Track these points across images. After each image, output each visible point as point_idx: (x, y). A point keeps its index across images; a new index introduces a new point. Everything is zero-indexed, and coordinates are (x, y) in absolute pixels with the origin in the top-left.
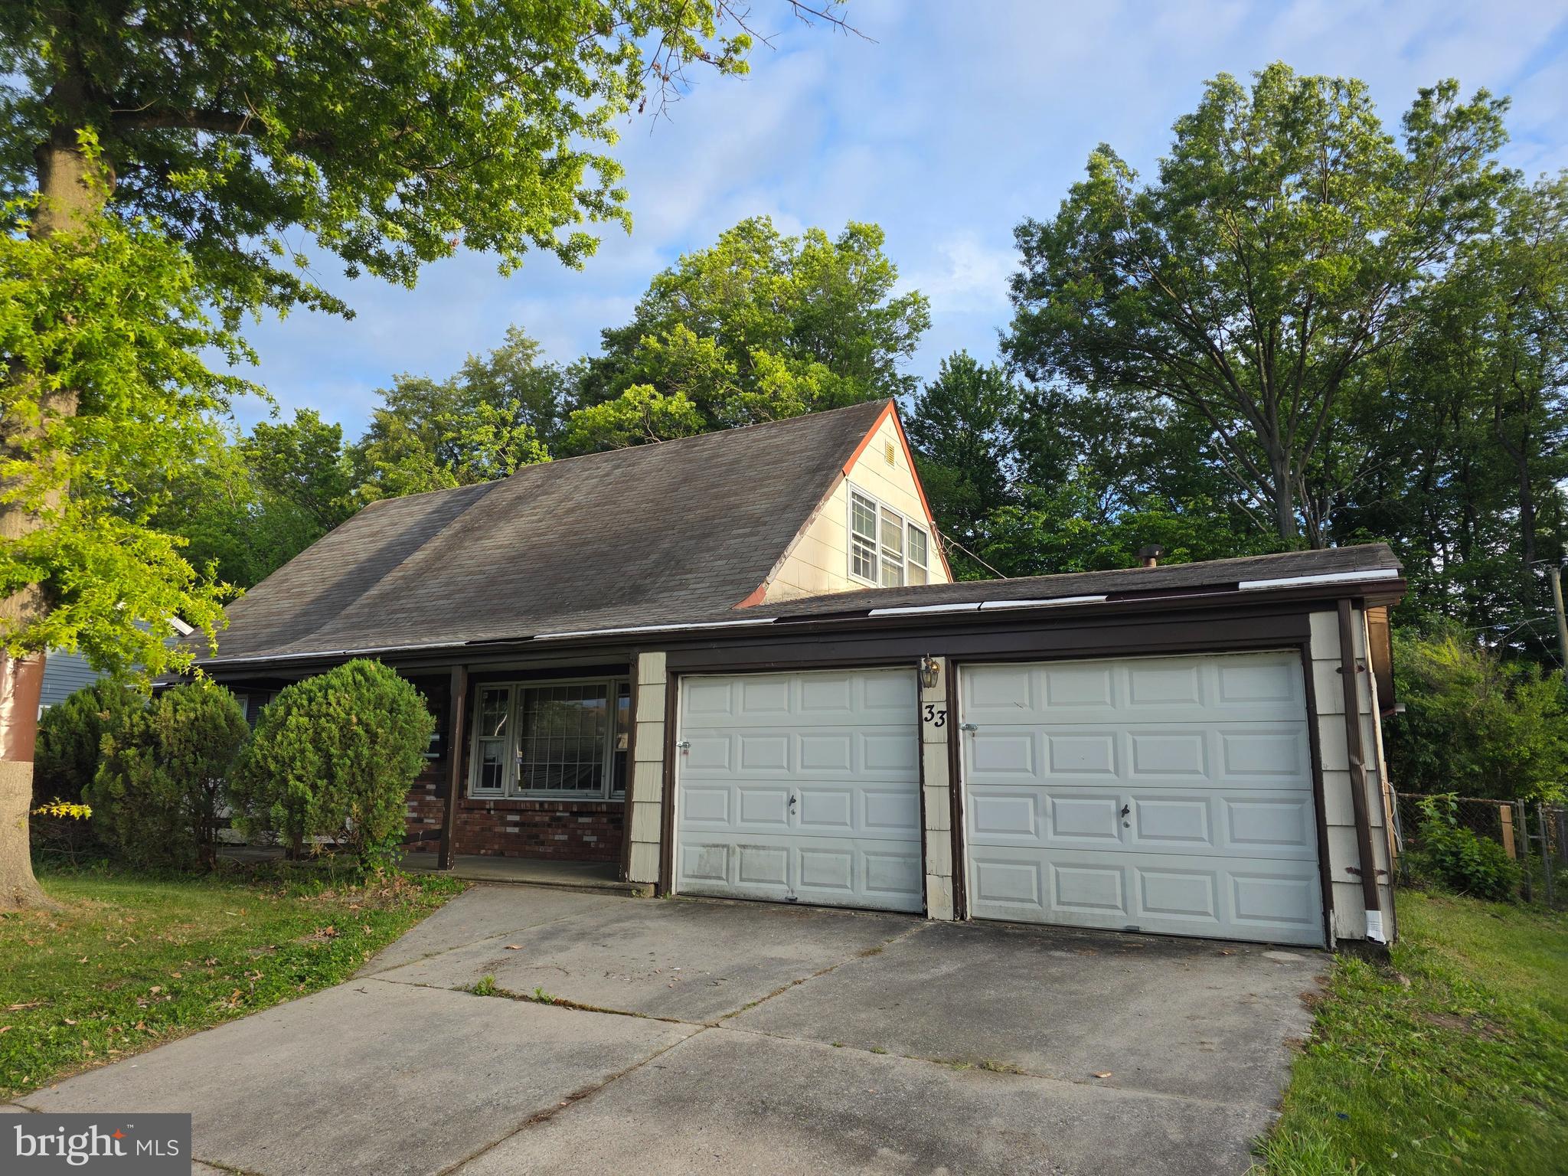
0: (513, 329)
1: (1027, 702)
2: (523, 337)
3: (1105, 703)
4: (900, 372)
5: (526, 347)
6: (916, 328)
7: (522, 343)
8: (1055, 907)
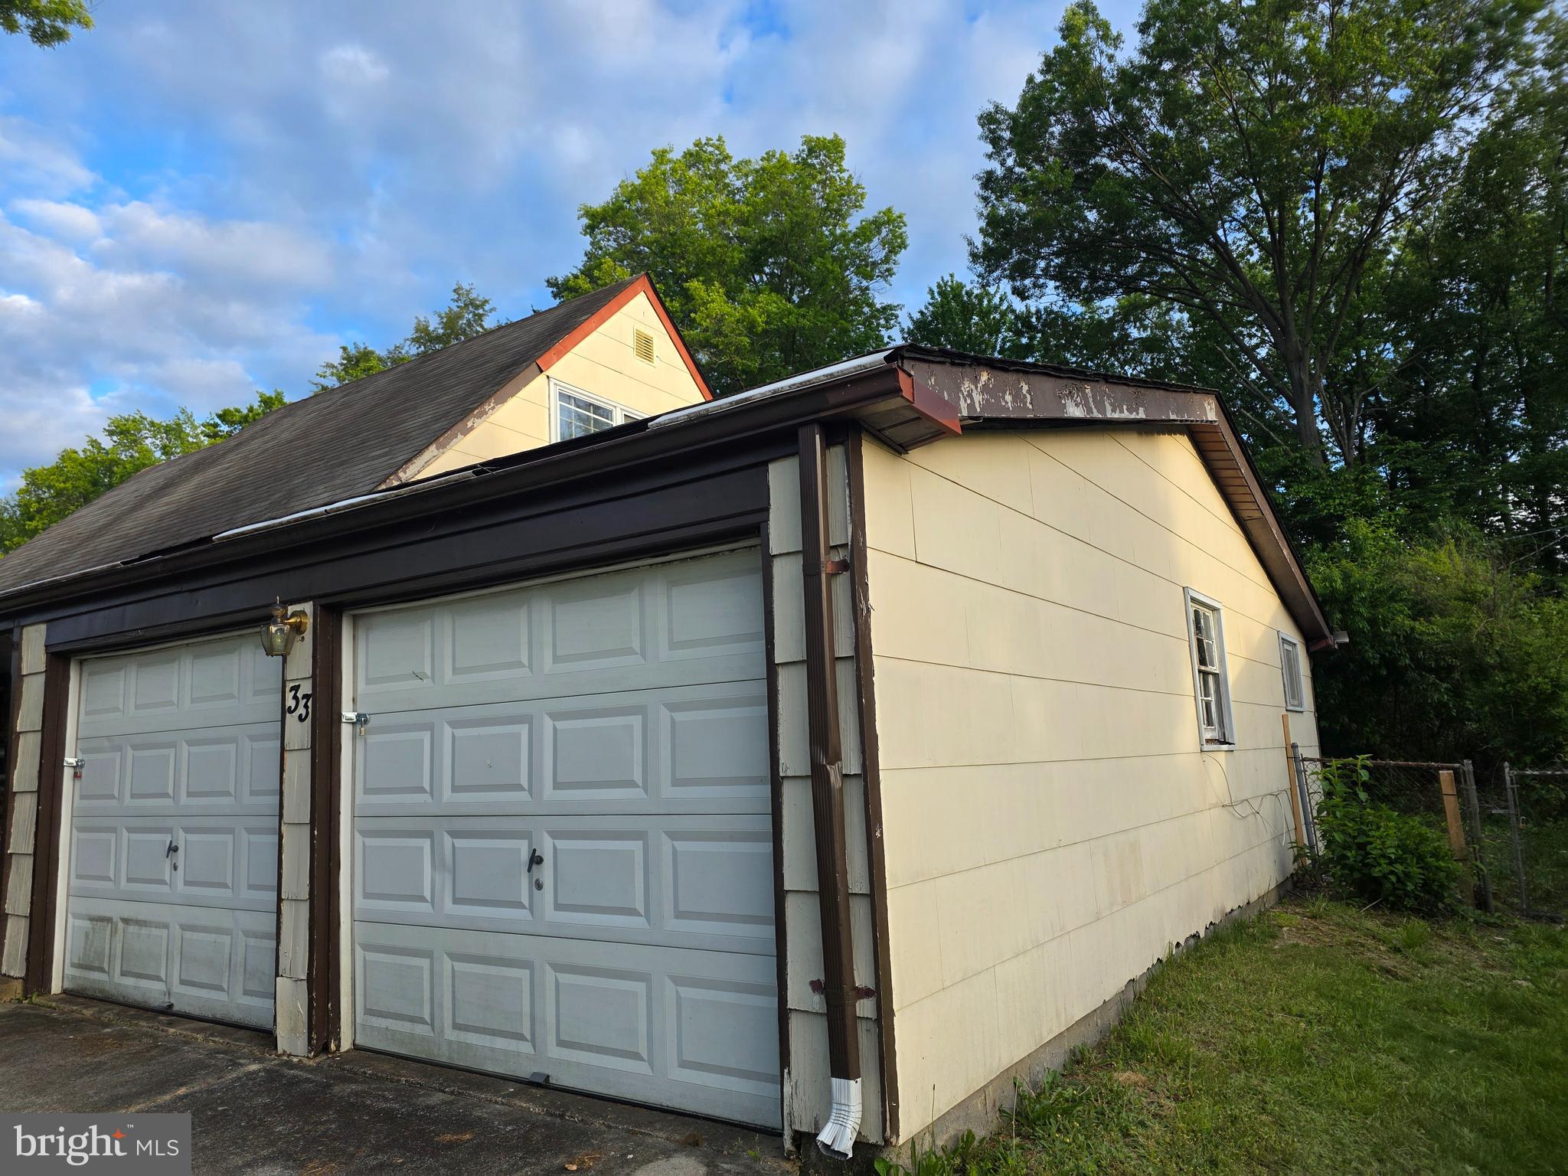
0: (460, 288)
1: (428, 672)
2: (473, 296)
3: (520, 664)
4: (879, 301)
5: (476, 306)
6: (893, 251)
7: (472, 303)
8: (451, 1035)
